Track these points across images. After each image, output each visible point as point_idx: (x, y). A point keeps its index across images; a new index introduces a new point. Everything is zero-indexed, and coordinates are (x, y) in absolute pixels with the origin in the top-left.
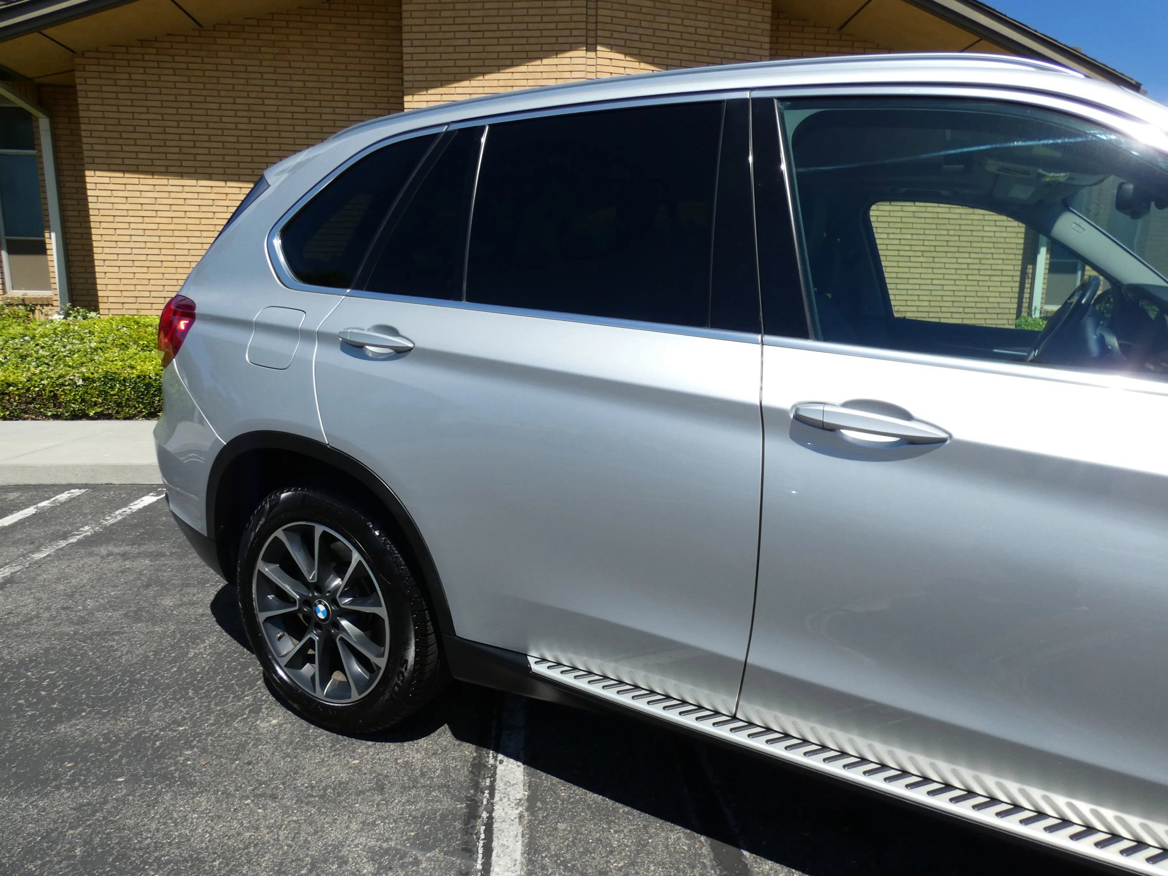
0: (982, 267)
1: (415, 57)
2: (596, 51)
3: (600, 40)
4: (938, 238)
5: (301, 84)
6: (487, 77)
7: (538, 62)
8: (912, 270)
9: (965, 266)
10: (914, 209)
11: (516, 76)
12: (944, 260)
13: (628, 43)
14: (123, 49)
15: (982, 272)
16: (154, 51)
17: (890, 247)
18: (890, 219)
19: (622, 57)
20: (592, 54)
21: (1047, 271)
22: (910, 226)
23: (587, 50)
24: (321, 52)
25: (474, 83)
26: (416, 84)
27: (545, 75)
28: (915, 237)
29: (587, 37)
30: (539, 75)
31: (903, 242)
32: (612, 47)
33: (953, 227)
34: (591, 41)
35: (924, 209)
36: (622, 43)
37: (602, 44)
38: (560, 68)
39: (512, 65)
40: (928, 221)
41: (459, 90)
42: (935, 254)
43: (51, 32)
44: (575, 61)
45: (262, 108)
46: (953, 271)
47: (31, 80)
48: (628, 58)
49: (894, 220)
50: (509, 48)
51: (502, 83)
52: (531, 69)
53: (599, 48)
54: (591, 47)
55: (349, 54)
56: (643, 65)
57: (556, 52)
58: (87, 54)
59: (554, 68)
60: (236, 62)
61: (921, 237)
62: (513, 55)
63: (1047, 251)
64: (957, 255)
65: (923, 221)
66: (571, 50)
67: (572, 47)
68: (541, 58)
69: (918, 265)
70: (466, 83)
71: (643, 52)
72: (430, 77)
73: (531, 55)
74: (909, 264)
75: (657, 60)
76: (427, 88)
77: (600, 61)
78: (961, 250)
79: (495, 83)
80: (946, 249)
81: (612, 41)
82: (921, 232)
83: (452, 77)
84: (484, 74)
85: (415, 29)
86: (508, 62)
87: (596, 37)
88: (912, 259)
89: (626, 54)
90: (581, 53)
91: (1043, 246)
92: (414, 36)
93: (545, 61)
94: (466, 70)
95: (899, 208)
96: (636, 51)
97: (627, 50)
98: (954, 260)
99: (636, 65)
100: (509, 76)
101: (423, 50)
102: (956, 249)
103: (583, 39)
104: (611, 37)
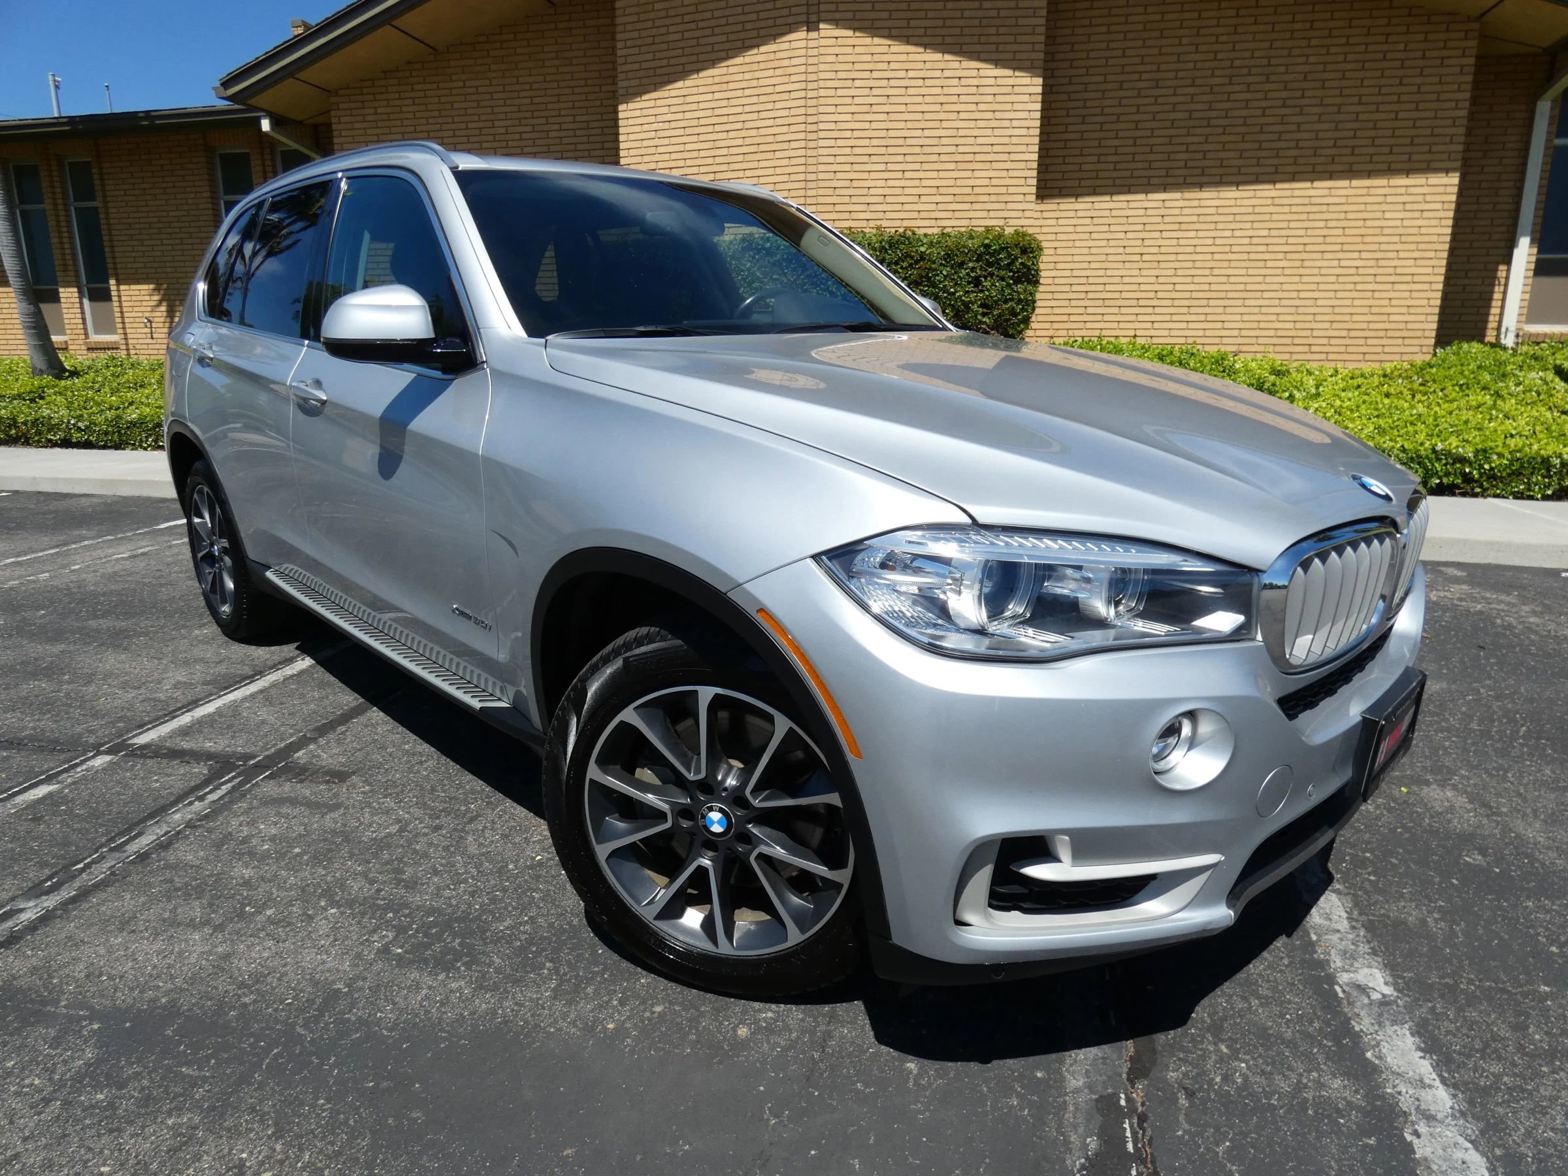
0: (1380, 271)
1: (629, 59)
2: (818, 29)
3: (823, 16)
4: (1310, 232)
5: (528, 101)
6: (702, 74)
7: (755, 51)
8: (1268, 279)
9: (1353, 271)
10: (1274, 193)
11: (732, 70)
12: (1319, 264)
13: (859, 15)
14: (369, 83)
15: (1379, 279)
16: (395, 81)
17: (1235, 249)
18: (1235, 210)
19: (850, 33)
20: (814, 35)
21: (1531, 273)
22: (1267, 217)
23: (808, 31)
24: (547, 63)
25: (688, 83)
26: (631, 91)
27: (762, 66)
28: (1274, 233)
29: (808, 14)
30: (755, 67)
31: (1255, 241)
32: (837, 23)
33: (1335, 216)
34: (813, 18)
35: (1288, 193)
36: (850, 15)
37: (826, 21)
38: (779, 55)
39: (728, 58)
40: (1294, 209)
41: (673, 93)
42: (1304, 256)
43: (302, 75)
44: (794, 45)
45: (492, 131)
46: (1333, 279)
47: (301, 122)
48: (857, 34)
49: (1243, 210)
50: (724, 38)
51: (717, 80)
52: (747, 59)
53: (822, 26)
54: (812, 26)
55: (575, 61)
56: (877, 40)
57: (774, 37)
58: (341, 92)
59: (772, 56)
60: (468, 83)
61: (1284, 233)
62: (728, 46)
63: (1532, 242)
64: (1340, 255)
65: (1287, 209)
66: (790, 32)
67: (791, 28)
68: (758, 46)
69: (1279, 272)
70: (680, 84)
71: (877, 24)
72: (645, 81)
73: (747, 43)
74: (1264, 272)
75: (894, 32)
76: (641, 94)
77: (823, 42)
78: (1346, 247)
79: (710, 81)
80: (1323, 248)
81: (837, 16)
82: (1285, 225)
83: (666, 79)
84: (698, 71)
85: (628, 27)
86: (723, 54)
87: (819, 12)
88: (1269, 264)
89: (855, 29)
90: (802, 34)
91: (1525, 235)
92: (628, 35)
93: (763, 49)
94: (680, 68)
95: (1251, 194)
96: (868, 24)
97: (856, 24)
98: (1335, 263)
99: (868, 40)
100: (724, 71)
101: (636, 50)
102: (1338, 247)
103: (804, 18)
104: (837, 11)
